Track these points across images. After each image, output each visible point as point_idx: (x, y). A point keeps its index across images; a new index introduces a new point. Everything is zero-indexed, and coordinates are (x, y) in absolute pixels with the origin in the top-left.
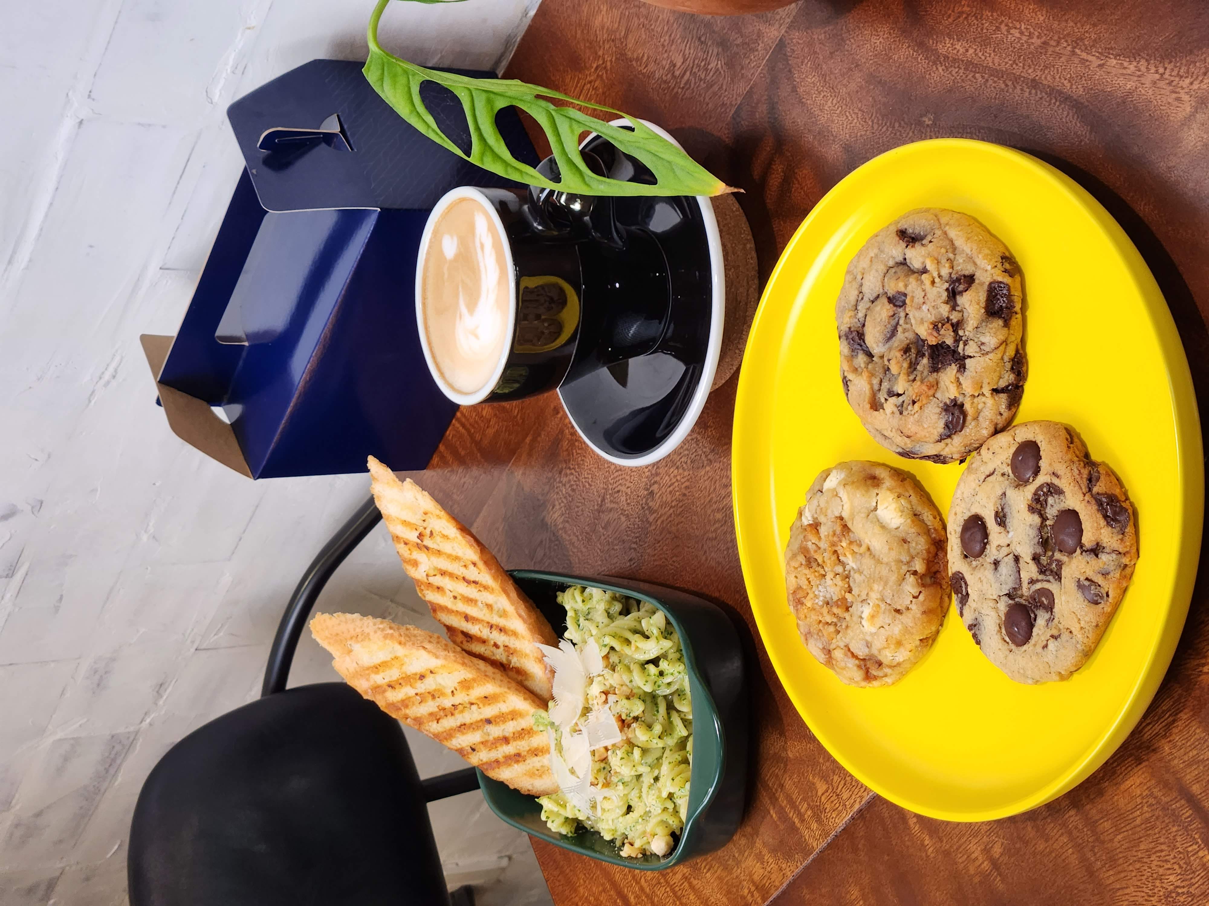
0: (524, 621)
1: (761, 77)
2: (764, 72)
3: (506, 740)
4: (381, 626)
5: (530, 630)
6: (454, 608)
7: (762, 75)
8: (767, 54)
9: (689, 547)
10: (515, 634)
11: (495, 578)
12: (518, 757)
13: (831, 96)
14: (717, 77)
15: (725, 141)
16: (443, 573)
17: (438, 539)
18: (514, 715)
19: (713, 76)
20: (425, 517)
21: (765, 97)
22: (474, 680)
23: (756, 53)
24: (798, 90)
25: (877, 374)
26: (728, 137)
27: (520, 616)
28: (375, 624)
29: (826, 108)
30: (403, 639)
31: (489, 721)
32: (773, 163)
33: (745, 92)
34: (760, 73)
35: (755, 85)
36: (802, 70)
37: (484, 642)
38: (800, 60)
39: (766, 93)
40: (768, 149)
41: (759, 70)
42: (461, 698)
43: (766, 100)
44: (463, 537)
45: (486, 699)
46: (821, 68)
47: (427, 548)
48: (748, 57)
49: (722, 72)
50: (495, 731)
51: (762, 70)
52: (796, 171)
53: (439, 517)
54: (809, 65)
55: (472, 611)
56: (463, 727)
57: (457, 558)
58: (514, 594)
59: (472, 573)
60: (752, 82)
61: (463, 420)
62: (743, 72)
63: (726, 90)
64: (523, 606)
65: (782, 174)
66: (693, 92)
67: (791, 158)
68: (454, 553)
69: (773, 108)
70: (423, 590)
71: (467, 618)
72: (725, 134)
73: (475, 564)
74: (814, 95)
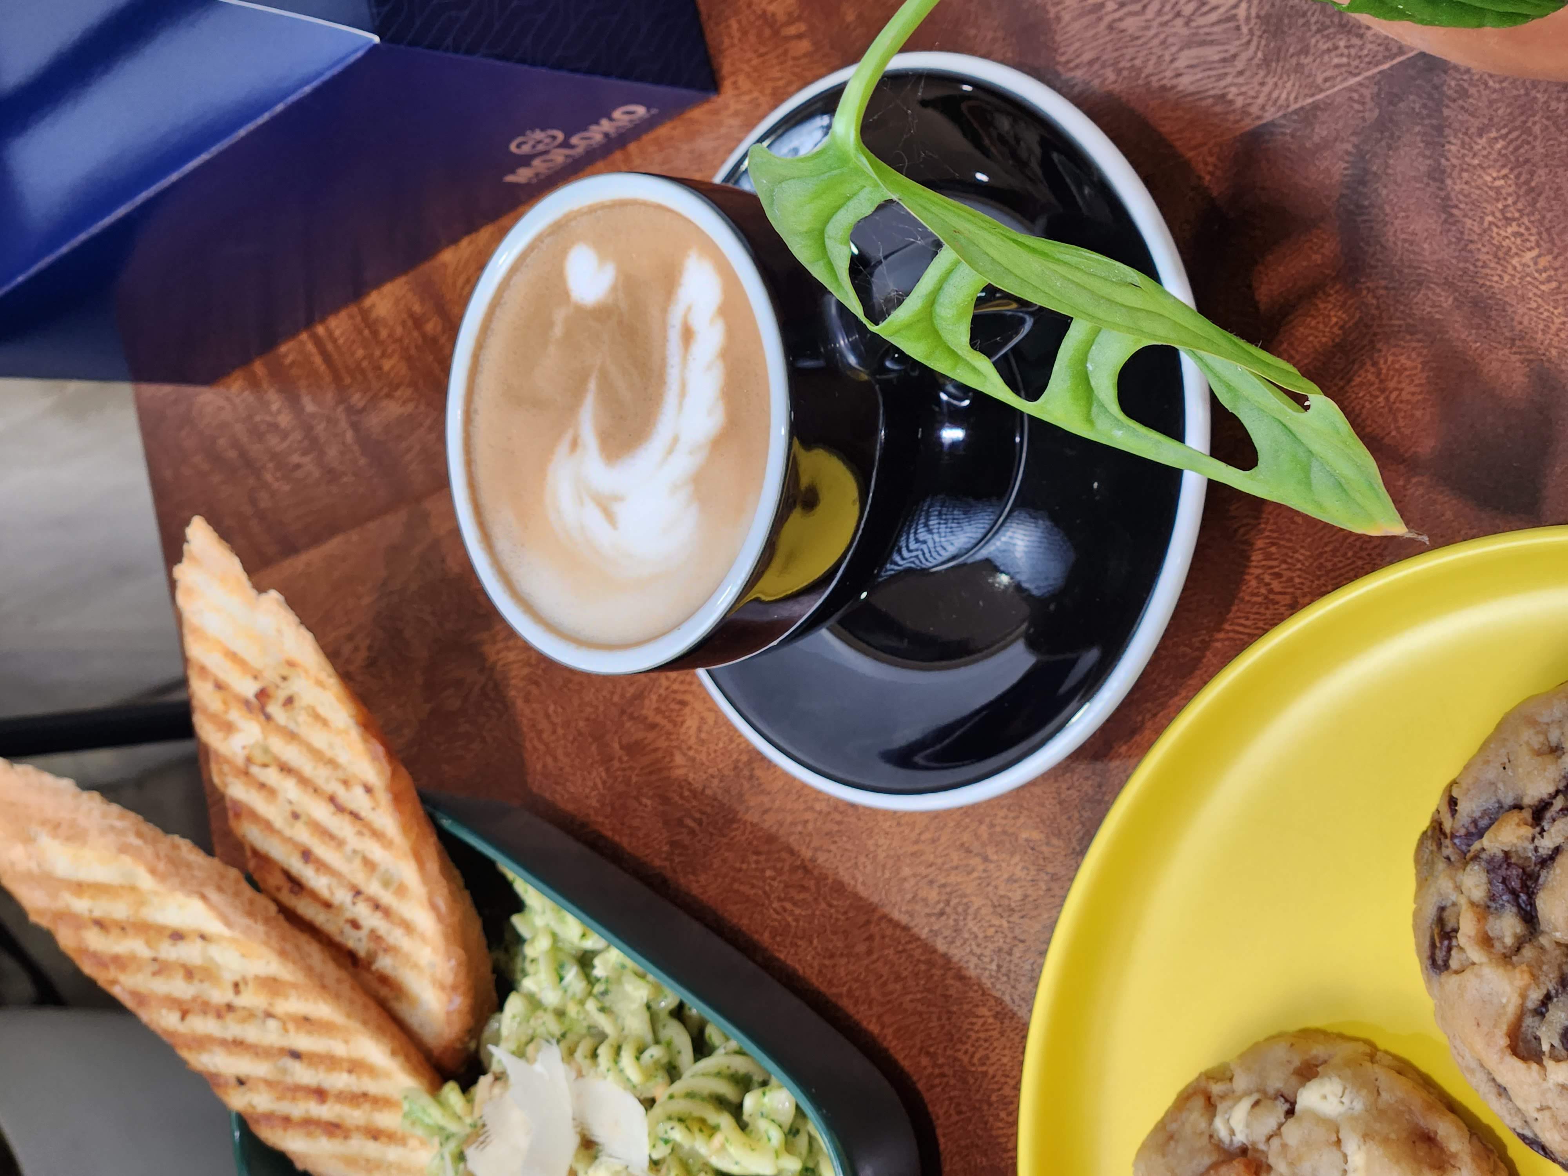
0: (440, 917)
1: (1351, 99)
2: (1367, 92)
3: (320, 1094)
4: (119, 824)
5: (446, 937)
6: (288, 832)
7: (1356, 96)
8: (1386, 58)
9: (830, 905)
10: (408, 927)
11: (405, 829)
12: (333, 1129)
13: (1538, 245)
14: (1225, 31)
15: (1200, 178)
16: (285, 769)
17: (303, 718)
18: (356, 1066)
19: (1213, 24)
20: (285, 672)
21: (1349, 147)
22: (294, 986)
23: (1356, 41)
24: (1449, 182)
25: (1542, 978)
26: (1211, 173)
27: (434, 907)
28: (104, 816)
29: (1515, 261)
30: (161, 866)
31: (296, 1055)
32: (1320, 294)
33: (1294, 107)
34: (1350, 89)
35: (1327, 106)
36: (1476, 148)
37: (327, 905)
38: (1476, 123)
39: (1354, 139)
40: (1317, 258)
41: (1353, 81)
42: (250, 999)
43: (1348, 153)
44: (365, 741)
45: (306, 1022)
46: (1532, 173)
47: (268, 718)
48: (1328, 38)
49: (1245, 30)
50: (303, 1075)
51: (1360, 84)
52: (1379, 345)
53: (320, 683)
54: (1499, 146)
55: (322, 850)
56: (238, 1045)
57: (332, 763)
58: (433, 866)
59: (357, 799)
60: (1321, 96)
61: (330, 347)
62: (1305, 60)
63: (1241, 73)
64: (445, 891)
65: (1336, 330)
66: (1147, 28)
67: (1375, 312)
68: (329, 753)
69: (1363, 182)
70: (225, 775)
71: (307, 855)
72: (1206, 164)
73: (368, 790)
74: (1490, 218)
